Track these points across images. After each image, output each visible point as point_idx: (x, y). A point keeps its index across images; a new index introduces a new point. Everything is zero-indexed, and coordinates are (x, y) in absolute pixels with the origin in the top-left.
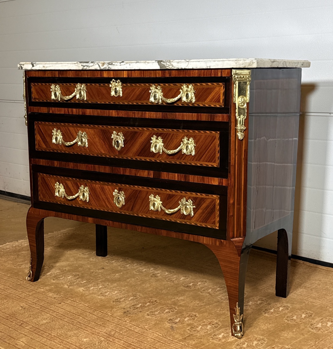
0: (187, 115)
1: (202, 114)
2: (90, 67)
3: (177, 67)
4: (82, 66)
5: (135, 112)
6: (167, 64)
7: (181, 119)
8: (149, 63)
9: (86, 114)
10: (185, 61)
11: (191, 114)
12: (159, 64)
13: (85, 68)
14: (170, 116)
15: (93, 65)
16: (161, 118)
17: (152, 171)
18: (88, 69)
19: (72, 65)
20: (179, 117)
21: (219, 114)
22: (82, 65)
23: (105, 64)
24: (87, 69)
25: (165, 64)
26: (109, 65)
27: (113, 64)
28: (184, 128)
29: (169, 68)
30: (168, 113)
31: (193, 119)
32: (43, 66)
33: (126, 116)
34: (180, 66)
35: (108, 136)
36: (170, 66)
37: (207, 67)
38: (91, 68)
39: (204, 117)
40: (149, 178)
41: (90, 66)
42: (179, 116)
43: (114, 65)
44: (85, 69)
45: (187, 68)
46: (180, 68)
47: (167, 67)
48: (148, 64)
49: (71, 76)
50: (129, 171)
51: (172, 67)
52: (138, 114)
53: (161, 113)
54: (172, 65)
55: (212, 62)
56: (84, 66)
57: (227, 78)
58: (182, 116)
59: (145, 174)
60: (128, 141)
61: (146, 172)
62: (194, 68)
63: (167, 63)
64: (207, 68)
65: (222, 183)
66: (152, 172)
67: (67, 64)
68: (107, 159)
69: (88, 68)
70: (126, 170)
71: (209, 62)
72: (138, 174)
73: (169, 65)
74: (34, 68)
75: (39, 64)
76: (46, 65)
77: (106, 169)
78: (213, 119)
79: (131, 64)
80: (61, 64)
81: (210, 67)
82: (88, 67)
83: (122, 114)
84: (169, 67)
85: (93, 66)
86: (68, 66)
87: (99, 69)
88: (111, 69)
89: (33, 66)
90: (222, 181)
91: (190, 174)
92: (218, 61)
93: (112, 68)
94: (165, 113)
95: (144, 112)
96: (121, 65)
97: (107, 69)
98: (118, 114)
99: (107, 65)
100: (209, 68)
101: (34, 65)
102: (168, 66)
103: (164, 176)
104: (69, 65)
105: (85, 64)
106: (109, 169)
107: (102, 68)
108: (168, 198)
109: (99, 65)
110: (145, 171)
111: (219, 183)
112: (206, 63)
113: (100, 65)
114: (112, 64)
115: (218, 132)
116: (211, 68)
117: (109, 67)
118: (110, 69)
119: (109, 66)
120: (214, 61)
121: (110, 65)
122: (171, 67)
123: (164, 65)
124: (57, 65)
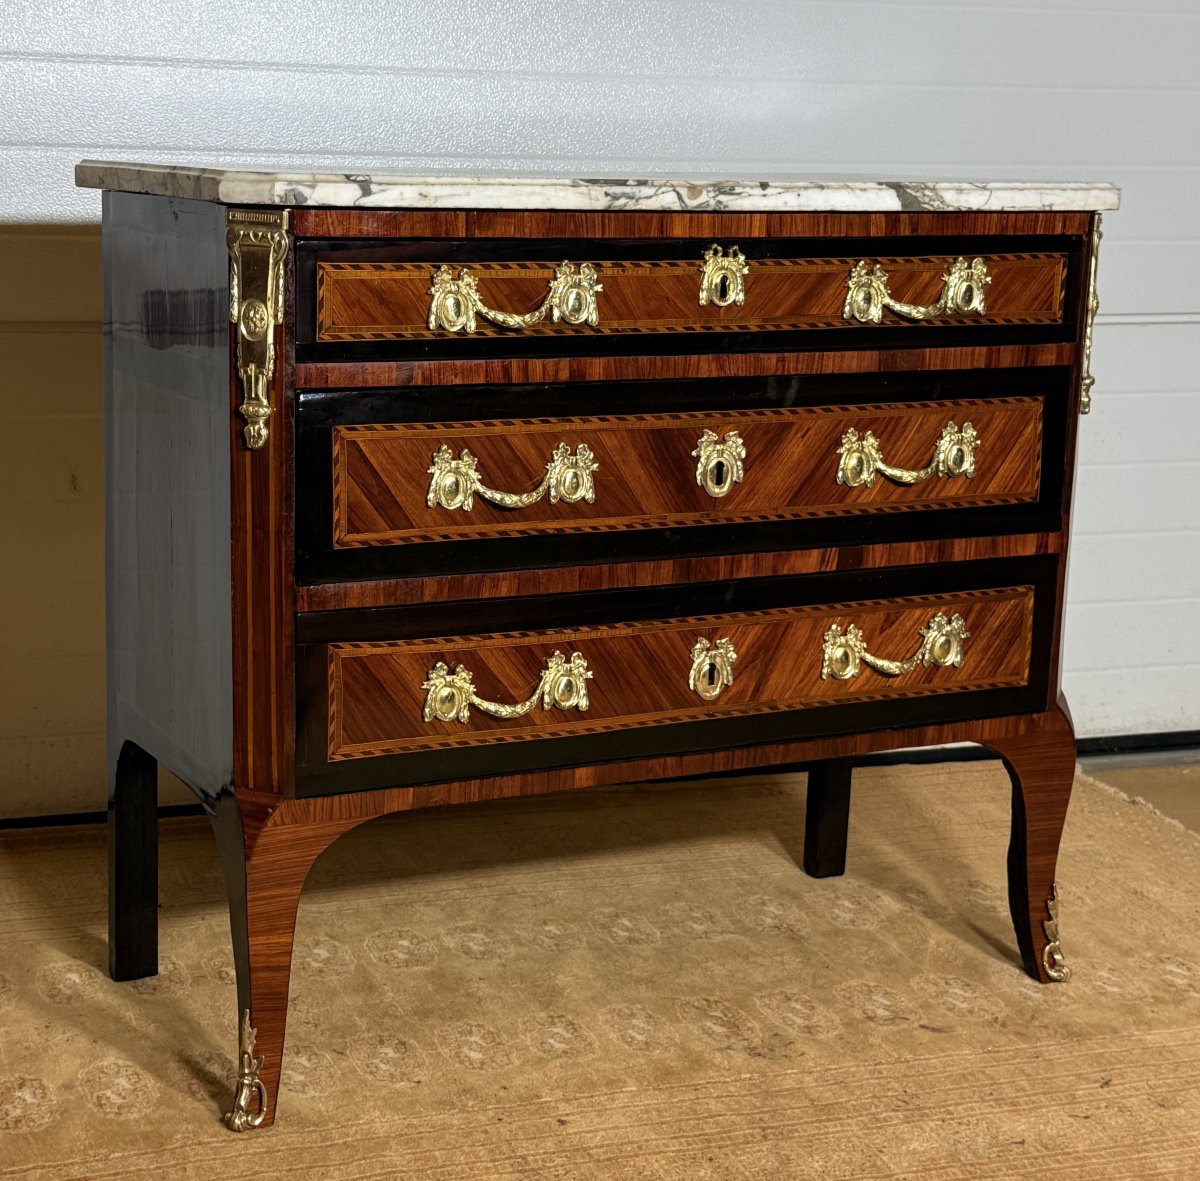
0: (959, 354)
1: (1002, 347)
2: (641, 201)
3: (956, 205)
4: (609, 198)
5: (786, 355)
6: (924, 195)
7: (938, 368)
8: (865, 190)
9: (588, 378)
10: (971, 186)
11: (970, 348)
12: (899, 196)
13: (620, 203)
14: (904, 360)
15: (655, 194)
16: (874, 368)
17: (834, 549)
18: (634, 208)
19: (563, 193)
20: (932, 364)
21: (1050, 345)
22: (607, 194)
23: (705, 192)
24: (628, 208)
25: (917, 194)
26: (721, 193)
27: (738, 190)
28: (943, 396)
29: (931, 209)
30: (898, 353)
31: (976, 365)
32: (421, 194)
33: (752, 371)
34: (966, 201)
35: (680, 447)
36: (934, 201)
37: (1044, 205)
38: (644, 205)
39: (1008, 357)
40: (825, 572)
41: (640, 198)
42: (934, 359)
43: (739, 194)
44: (617, 209)
45: (986, 208)
46: (963, 209)
47: (925, 203)
48: (863, 193)
49: (531, 233)
50: (751, 562)
51: (941, 205)
52: (797, 362)
53: (875, 353)
54: (942, 197)
55: (1057, 192)
56: (616, 198)
57: (1074, 238)
58: (942, 359)
59: (808, 562)
60: (757, 458)
61: (815, 554)
62: (1006, 209)
63: (927, 192)
64: (1042, 209)
65: (1047, 547)
66: (833, 553)
67: (538, 189)
68: (668, 532)
69: (631, 205)
70: (740, 561)
71: (1048, 191)
72: (786, 567)
73: (931, 200)
74: (368, 202)
75: (395, 184)
76: (434, 191)
77: (660, 573)
78: (1034, 360)
79: (802, 192)
80: (510, 187)
81: (1051, 205)
82: (634, 201)
83: (738, 365)
84: (932, 206)
85: (654, 199)
86: (541, 194)
87: (677, 206)
88: (726, 209)
89: (366, 192)
90: (1047, 541)
91: (956, 538)
92: (1073, 189)
93: (729, 203)
94: (888, 352)
95: (817, 354)
96: (765, 195)
97: (710, 209)
98: (721, 368)
99: (712, 194)
100: (1048, 209)
101: (374, 187)
102: (927, 200)
103: (874, 558)
104: (550, 191)
105: (618, 190)
106: (674, 570)
107: (692, 204)
108: (882, 627)
109: (678, 193)
110: (810, 553)
111: (1039, 548)
112: (1041, 193)
113: (684, 192)
114: (731, 191)
115: (1041, 398)
116: (1055, 208)
117: (720, 202)
118: (722, 209)
119: (721, 198)
120: (1064, 190)
121: (725, 193)
122: (936, 205)
123: (916, 197)
124: (490, 190)
